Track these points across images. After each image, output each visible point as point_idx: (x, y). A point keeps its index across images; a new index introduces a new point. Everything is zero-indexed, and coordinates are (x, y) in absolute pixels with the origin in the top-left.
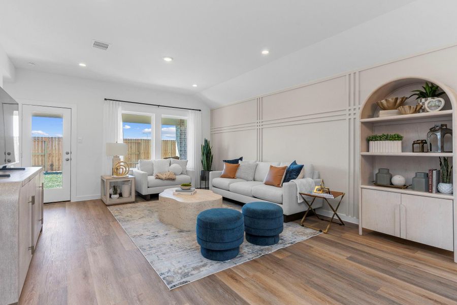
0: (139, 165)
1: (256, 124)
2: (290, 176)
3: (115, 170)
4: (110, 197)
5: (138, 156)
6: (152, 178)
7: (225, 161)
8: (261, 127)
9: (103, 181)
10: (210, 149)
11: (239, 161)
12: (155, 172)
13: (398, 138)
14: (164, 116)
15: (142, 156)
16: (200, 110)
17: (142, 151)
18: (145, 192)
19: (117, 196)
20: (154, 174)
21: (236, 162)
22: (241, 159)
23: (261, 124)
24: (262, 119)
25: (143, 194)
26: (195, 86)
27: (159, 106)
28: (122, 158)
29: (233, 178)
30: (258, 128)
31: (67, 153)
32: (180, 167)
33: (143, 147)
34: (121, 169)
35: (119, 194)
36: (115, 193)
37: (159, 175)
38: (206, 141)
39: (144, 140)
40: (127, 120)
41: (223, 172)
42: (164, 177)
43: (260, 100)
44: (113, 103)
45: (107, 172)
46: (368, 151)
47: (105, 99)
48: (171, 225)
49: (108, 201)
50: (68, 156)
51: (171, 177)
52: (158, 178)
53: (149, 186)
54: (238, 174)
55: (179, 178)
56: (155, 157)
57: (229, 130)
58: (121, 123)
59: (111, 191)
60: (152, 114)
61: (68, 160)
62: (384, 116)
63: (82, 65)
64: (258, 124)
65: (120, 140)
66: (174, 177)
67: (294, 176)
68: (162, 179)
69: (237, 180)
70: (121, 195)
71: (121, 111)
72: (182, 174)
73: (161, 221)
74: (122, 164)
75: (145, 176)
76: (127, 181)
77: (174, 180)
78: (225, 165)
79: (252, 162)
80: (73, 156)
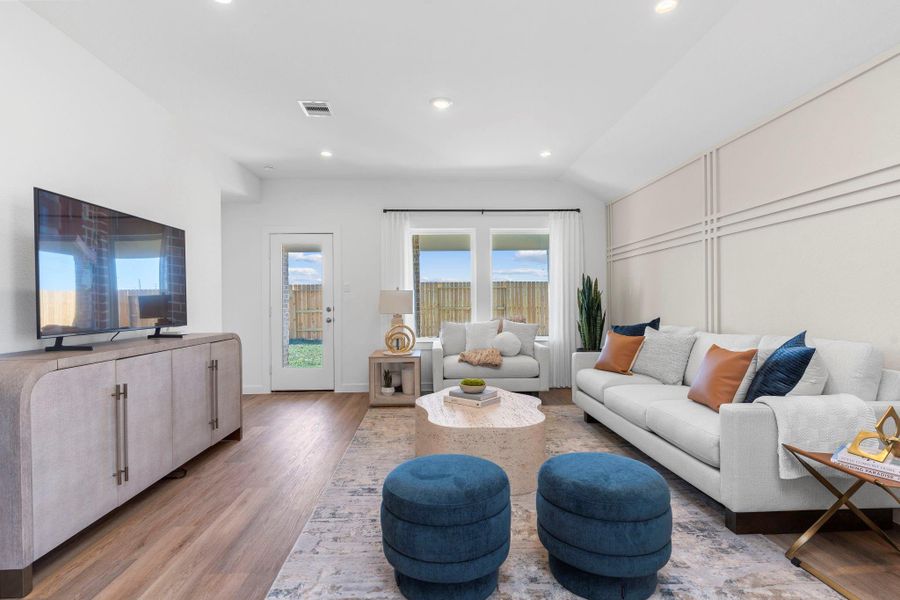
1: (702, 228)
2: (764, 383)
3: (389, 342)
4: (380, 392)
6: (452, 361)
7: (615, 329)
8: (716, 234)
10: (598, 295)
11: (648, 329)
12: (469, 348)
14: (495, 231)
16: (578, 210)
19: (390, 390)
21: (638, 331)
22: (655, 324)
23: (716, 225)
24: (718, 211)
26: (546, 154)
27: (483, 211)
29: (624, 372)
30: (709, 236)
31: (329, 310)
32: (518, 340)
34: (400, 342)
35: (396, 388)
36: (388, 385)
38: (588, 280)
41: (600, 356)
42: (476, 358)
43: (711, 159)
44: (395, 217)
47: (385, 211)
49: (373, 399)
50: (330, 315)
51: (489, 360)
52: (464, 360)
53: (446, 376)
54: (640, 361)
55: (511, 363)
57: (640, 251)
60: (471, 230)
61: (329, 321)
63: (326, 154)
64: (708, 228)
66: (497, 360)
67: (781, 385)
68: (471, 363)
69: (635, 377)
70: (399, 389)
71: (411, 229)
72: (519, 354)
76: (409, 365)
77: (496, 366)
79: (684, 333)
80: (336, 315)
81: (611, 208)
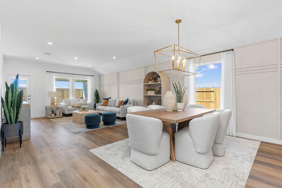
0: (64, 101)
1: (117, 83)
2: (124, 104)
3: (53, 104)
4: (51, 115)
5: (63, 97)
6: (70, 107)
7: (104, 99)
8: (119, 85)
9: (46, 108)
10: (98, 94)
12: (72, 104)
13: (154, 90)
14: (76, 79)
15: (65, 97)
16: (94, 76)
17: (65, 95)
18: (67, 113)
19: (54, 115)
20: (71, 105)
21: (108, 99)
22: (110, 98)
23: (119, 83)
24: (119, 81)
25: (66, 114)
26: (90, 66)
27: (73, 74)
28: (55, 98)
29: (106, 106)
31: (29, 96)
33: (65, 93)
34: (55, 103)
36: (53, 113)
37: (74, 105)
38: (96, 90)
39: (66, 89)
40: (57, 80)
41: (102, 104)
42: (75, 106)
43: (118, 73)
44: (51, 74)
45: (48, 104)
46: (147, 94)
47: (47, 72)
48: (77, 122)
49: (50, 117)
50: (29, 98)
52: (73, 106)
53: (69, 110)
54: (109, 104)
55: (82, 106)
56: (72, 98)
57: (107, 85)
58: (54, 81)
59: (51, 113)
60: (70, 78)
61: (29, 99)
62: (150, 83)
63: (37, 58)
65: (55, 90)
66: (80, 106)
68: (75, 107)
69: (108, 106)
71: (55, 77)
72: (84, 105)
73: (74, 121)
74: (55, 101)
75: (67, 106)
76: (58, 108)
77: (80, 107)
78: (103, 101)
79: (114, 99)
80: (32, 97)
81: (100, 76)
